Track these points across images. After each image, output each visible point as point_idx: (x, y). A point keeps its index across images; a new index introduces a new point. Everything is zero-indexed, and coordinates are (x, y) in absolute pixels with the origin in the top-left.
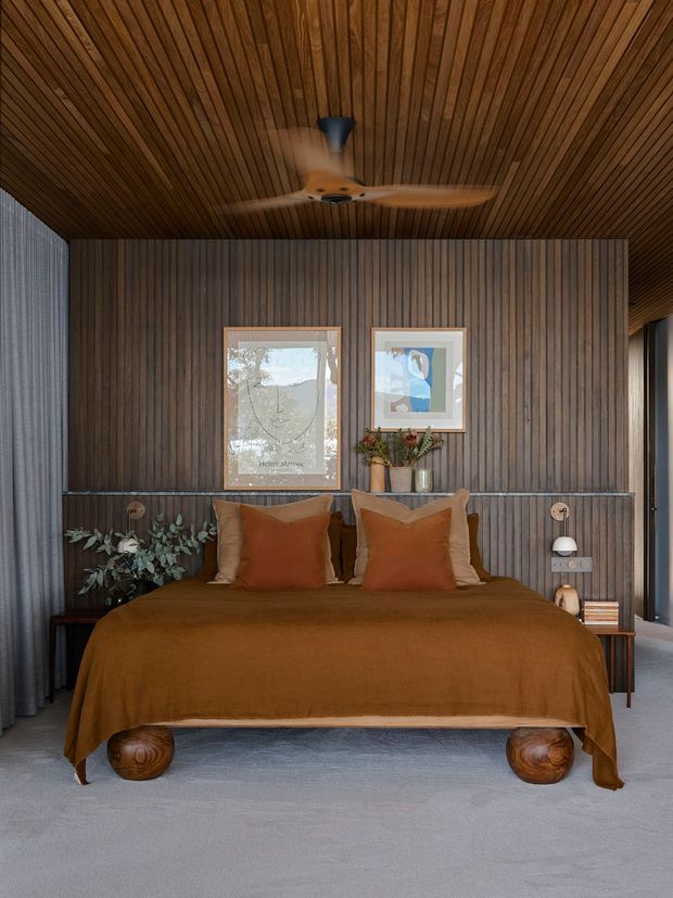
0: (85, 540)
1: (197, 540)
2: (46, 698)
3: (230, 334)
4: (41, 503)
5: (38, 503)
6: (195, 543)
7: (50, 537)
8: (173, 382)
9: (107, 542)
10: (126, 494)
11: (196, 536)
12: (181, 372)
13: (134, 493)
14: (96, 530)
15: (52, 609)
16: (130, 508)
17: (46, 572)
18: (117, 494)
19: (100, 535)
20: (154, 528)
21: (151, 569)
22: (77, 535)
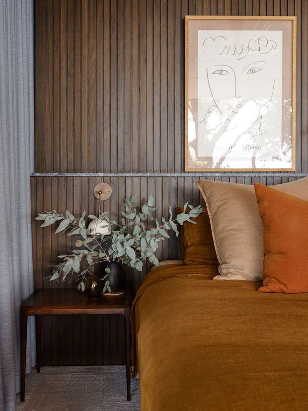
0: (58, 223)
1: (176, 222)
2: (17, 394)
3: (191, 21)
4: (10, 183)
5: (7, 183)
6: (175, 227)
7: (19, 219)
8: (135, 68)
9: (82, 225)
10: (93, 175)
11: (175, 218)
12: (142, 59)
13: (101, 175)
14: (68, 213)
15: (22, 294)
16: (97, 189)
17: (16, 258)
18: (84, 175)
19: (72, 218)
20: (127, 209)
21: (132, 254)
22: (49, 219)
